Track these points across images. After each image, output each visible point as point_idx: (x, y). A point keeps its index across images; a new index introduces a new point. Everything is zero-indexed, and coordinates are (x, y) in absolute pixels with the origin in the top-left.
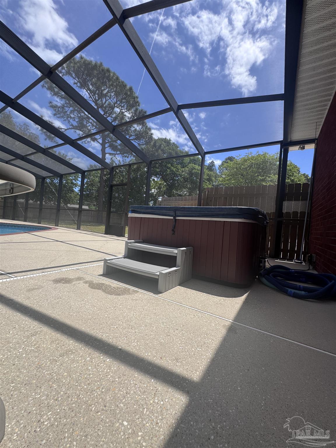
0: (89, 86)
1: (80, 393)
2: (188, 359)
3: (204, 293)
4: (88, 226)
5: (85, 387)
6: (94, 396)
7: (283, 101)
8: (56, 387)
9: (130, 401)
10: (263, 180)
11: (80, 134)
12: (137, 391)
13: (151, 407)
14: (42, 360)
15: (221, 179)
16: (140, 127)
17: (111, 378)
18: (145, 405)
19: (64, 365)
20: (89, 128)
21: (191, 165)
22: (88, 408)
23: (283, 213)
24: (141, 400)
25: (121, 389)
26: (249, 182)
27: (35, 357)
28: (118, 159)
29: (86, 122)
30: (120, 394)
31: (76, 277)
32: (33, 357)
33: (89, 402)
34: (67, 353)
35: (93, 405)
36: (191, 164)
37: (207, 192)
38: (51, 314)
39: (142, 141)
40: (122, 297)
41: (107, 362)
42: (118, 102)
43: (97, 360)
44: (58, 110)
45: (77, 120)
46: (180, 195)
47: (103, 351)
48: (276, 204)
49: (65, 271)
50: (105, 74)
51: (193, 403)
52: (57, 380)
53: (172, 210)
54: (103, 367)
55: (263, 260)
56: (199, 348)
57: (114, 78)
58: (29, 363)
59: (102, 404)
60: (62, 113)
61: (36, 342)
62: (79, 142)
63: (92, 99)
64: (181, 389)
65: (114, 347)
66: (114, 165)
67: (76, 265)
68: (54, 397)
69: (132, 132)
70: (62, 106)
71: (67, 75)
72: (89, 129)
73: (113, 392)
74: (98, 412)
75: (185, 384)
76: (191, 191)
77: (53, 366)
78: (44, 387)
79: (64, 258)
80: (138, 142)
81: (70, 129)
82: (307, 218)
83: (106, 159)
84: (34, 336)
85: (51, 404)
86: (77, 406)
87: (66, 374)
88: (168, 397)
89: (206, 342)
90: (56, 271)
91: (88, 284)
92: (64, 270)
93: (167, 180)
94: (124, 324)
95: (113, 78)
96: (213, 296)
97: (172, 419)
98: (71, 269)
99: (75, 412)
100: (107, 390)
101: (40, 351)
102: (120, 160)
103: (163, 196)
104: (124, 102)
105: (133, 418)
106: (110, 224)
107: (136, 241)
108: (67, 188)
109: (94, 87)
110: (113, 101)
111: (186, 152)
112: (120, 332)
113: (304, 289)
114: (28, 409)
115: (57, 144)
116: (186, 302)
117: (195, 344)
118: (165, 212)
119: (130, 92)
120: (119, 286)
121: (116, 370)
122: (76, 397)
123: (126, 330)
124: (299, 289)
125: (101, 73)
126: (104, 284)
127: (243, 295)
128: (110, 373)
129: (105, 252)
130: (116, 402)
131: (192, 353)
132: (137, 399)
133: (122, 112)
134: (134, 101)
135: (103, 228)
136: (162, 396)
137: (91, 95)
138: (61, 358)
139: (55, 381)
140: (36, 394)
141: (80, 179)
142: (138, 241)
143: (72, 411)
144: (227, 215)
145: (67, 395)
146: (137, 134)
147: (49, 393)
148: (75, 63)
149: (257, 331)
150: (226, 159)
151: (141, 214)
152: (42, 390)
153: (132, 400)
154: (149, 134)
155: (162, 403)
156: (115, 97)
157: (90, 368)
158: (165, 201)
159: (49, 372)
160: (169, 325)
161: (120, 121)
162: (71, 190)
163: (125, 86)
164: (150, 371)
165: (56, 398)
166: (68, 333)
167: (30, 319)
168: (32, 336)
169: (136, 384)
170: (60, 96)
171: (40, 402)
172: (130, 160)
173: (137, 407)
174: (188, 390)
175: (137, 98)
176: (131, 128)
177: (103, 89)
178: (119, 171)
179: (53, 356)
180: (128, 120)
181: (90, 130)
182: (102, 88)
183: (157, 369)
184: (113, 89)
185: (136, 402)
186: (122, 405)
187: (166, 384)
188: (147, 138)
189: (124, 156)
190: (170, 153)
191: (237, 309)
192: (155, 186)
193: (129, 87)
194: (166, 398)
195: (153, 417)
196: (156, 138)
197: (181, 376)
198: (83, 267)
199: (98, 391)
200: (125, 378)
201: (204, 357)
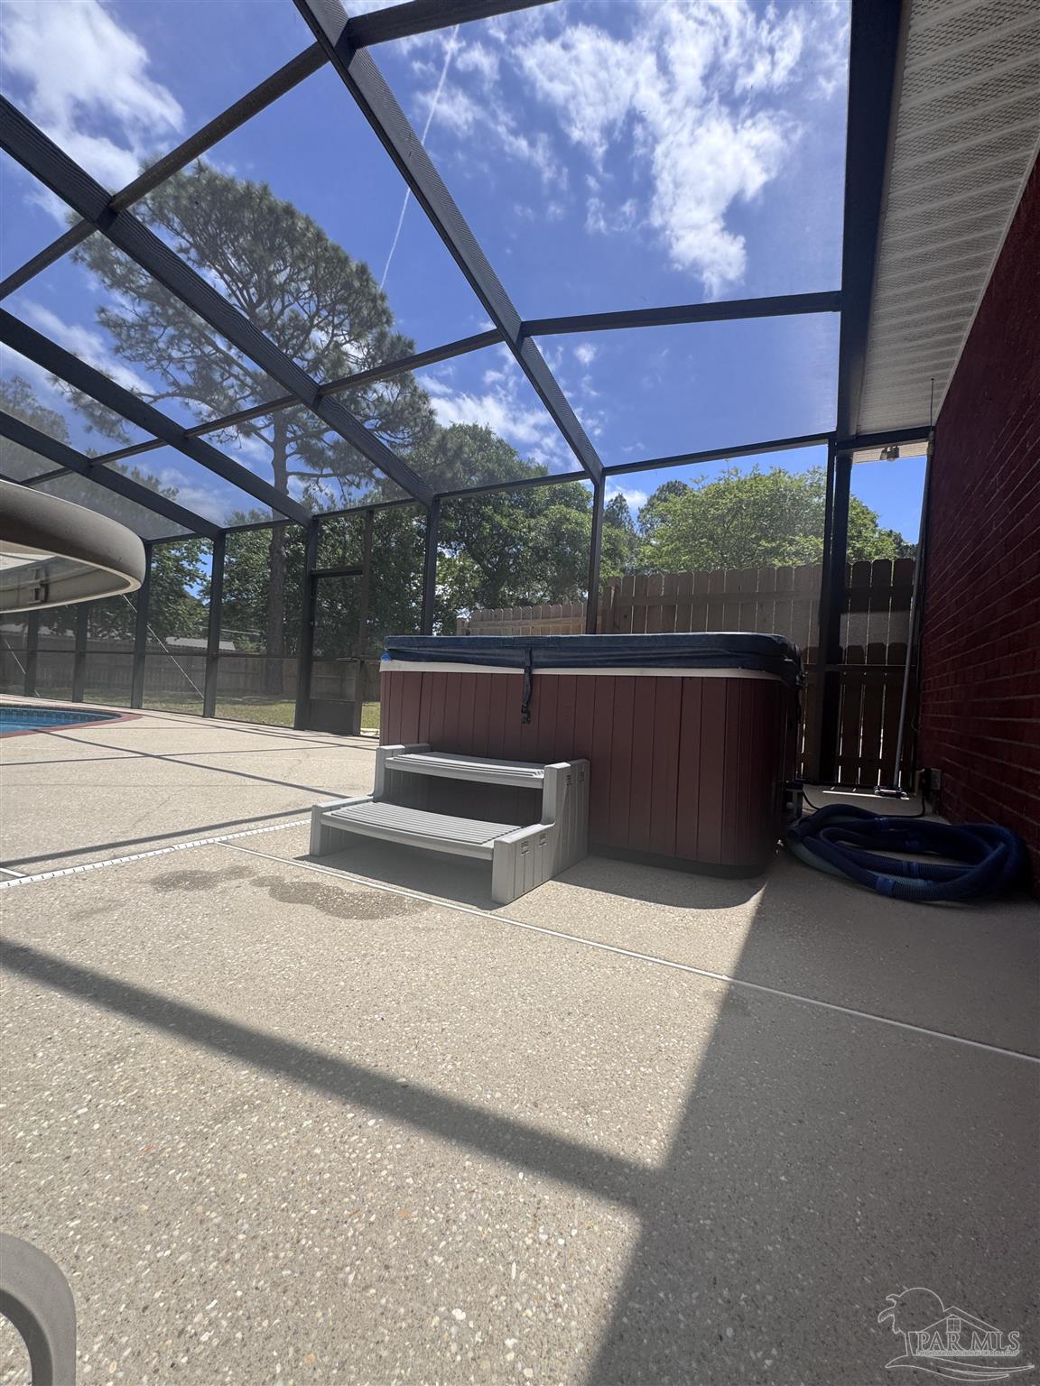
0: (226, 259)
1: (300, 1234)
2: (618, 1101)
3: (631, 897)
4: (237, 707)
5: (313, 1212)
6: (347, 1239)
7: (840, 313)
8: (220, 1218)
9: (461, 1244)
10: (774, 552)
11: (200, 413)
12: (478, 1212)
13: (530, 1257)
14: (157, 1138)
15: (648, 550)
16: (396, 390)
17: (390, 1179)
18: (511, 1252)
19: (235, 1148)
20: (231, 392)
21: (556, 510)
22: (332, 1276)
23: (841, 649)
24: (495, 1240)
25: (427, 1208)
26: (733, 559)
27: (134, 1128)
28: (327, 491)
29: (222, 376)
30: (428, 1225)
31: (226, 865)
32: (128, 1130)
33: (334, 1257)
34: (236, 1109)
35: (347, 1266)
36: (555, 505)
37: (613, 592)
38: (163, 987)
39: (403, 435)
40: (381, 922)
41: (369, 1129)
42: (324, 313)
43: (336, 1125)
44: (129, 335)
45: (190, 368)
46: (525, 603)
47: (350, 1096)
48: (821, 623)
49: (187, 849)
50: (278, 221)
51: (655, 1233)
52: (219, 1196)
53: (520, 648)
54: (361, 1145)
55: (795, 792)
56: (644, 1067)
57: (310, 235)
58: (117, 1150)
59: (376, 1260)
60: (142, 345)
61: (127, 1081)
62: (204, 438)
63: (239, 300)
64: (612, 1194)
65: (384, 1081)
66: (316, 510)
67: (216, 830)
68: (219, 1252)
69: (368, 405)
70: (141, 322)
71: (157, 224)
72: (230, 398)
73: (406, 1222)
74: (366, 1288)
75: (621, 1178)
76: (559, 587)
77: (198, 1154)
78: (181, 1222)
79: (175, 808)
80: (388, 438)
81: (168, 395)
82: (911, 663)
83: (288, 493)
84: (119, 1063)
85: (210, 1274)
86: (296, 1275)
87: (245, 1176)
88: (576, 1221)
89: (662, 1045)
90: (158, 852)
91: (266, 890)
92: (182, 846)
93: (484, 556)
94: (404, 1007)
95: (305, 235)
96: (659, 906)
97: (599, 1290)
98: (204, 842)
99: (293, 1294)
100: (386, 1217)
101: (147, 1109)
102: (332, 495)
103: (470, 606)
104: (340, 313)
105: (481, 1296)
106: (311, 697)
107: (411, 746)
108: (161, 586)
109: (242, 263)
110: (306, 307)
111: (539, 468)
112: (393, 1032)
113: (923, 873)
114: (140, 1299)
115: (125, 446)
116: (583, 929)
117: (631, 1055)
118: (499, 655)
119: (360, 279)
120: (369, 890)
121: (402, 1152)
122: (288, 1245)
123: (412, 1025)
124: (908, 872)
125: (266, 220)
126: (317, 884)
127: (748, 899)
128: (386, 1162)
129: (304, 784)
130: (420, 1251)
131: (628, 1083)
132: (484, 1236)
133: (336, 342)
134: (375, 307)
135: (289, 709)
136: (559, 1220)
137: (234, 288)
138: (220, 1125)
139: (211, 1200)
140: (158, 1248)
141: (209, 559)
142: (417, 748)
143: (284, 1292)
144: (688, 657)
145: (259, 1241)
146: (385, 411)
147: (200, 1242)
148: (178, 184)
149: (805, 1003)
150: (661, 490)
151: (421, 661)
152: (176, 1233)
153: (467, 1242)
154: (424, 413)
155: (561, 1242)
156: (311, 296)
157: (318, 1151)
158: (482, 620)
159: (187, 1174)
160: (544, 1002)
161: (331, 372)
162: (176, 592)
163: (344, 262)
164: (509, 1147)
165: (223, 1254)
166: (229, 1046)
167: (97, 1009)
168: (110, 1061)
169: (473, 1191)
170: (133, 290)
171: (176, 1272)
172: (366, 496)
173: (485, 1260)
174: (633, 1196)
175: (383, 298)
176: (365, 392)
177: (272, 268)
178: (331, 530)
179: (191, 1123)
180: (356, 370)
181: (233, 402)
182: (269, 265)
183: (529, 1140)
184: (305, 269)
185: (482, 1246)
186: (439, 1259)
187: (565, 1183)
188: (416, 425)
189: (345, 483)
190: (491, 473)
191: (737, 941)
192: (445, 576)
193: (357, 265)
194: (571, 1225)
195: (540, 1286)
196: (447, 425)
197: (604, 1155)
198: (243, 834)
199: (355, 1221)
200: (434, 1175)
201: (665, 1091)
